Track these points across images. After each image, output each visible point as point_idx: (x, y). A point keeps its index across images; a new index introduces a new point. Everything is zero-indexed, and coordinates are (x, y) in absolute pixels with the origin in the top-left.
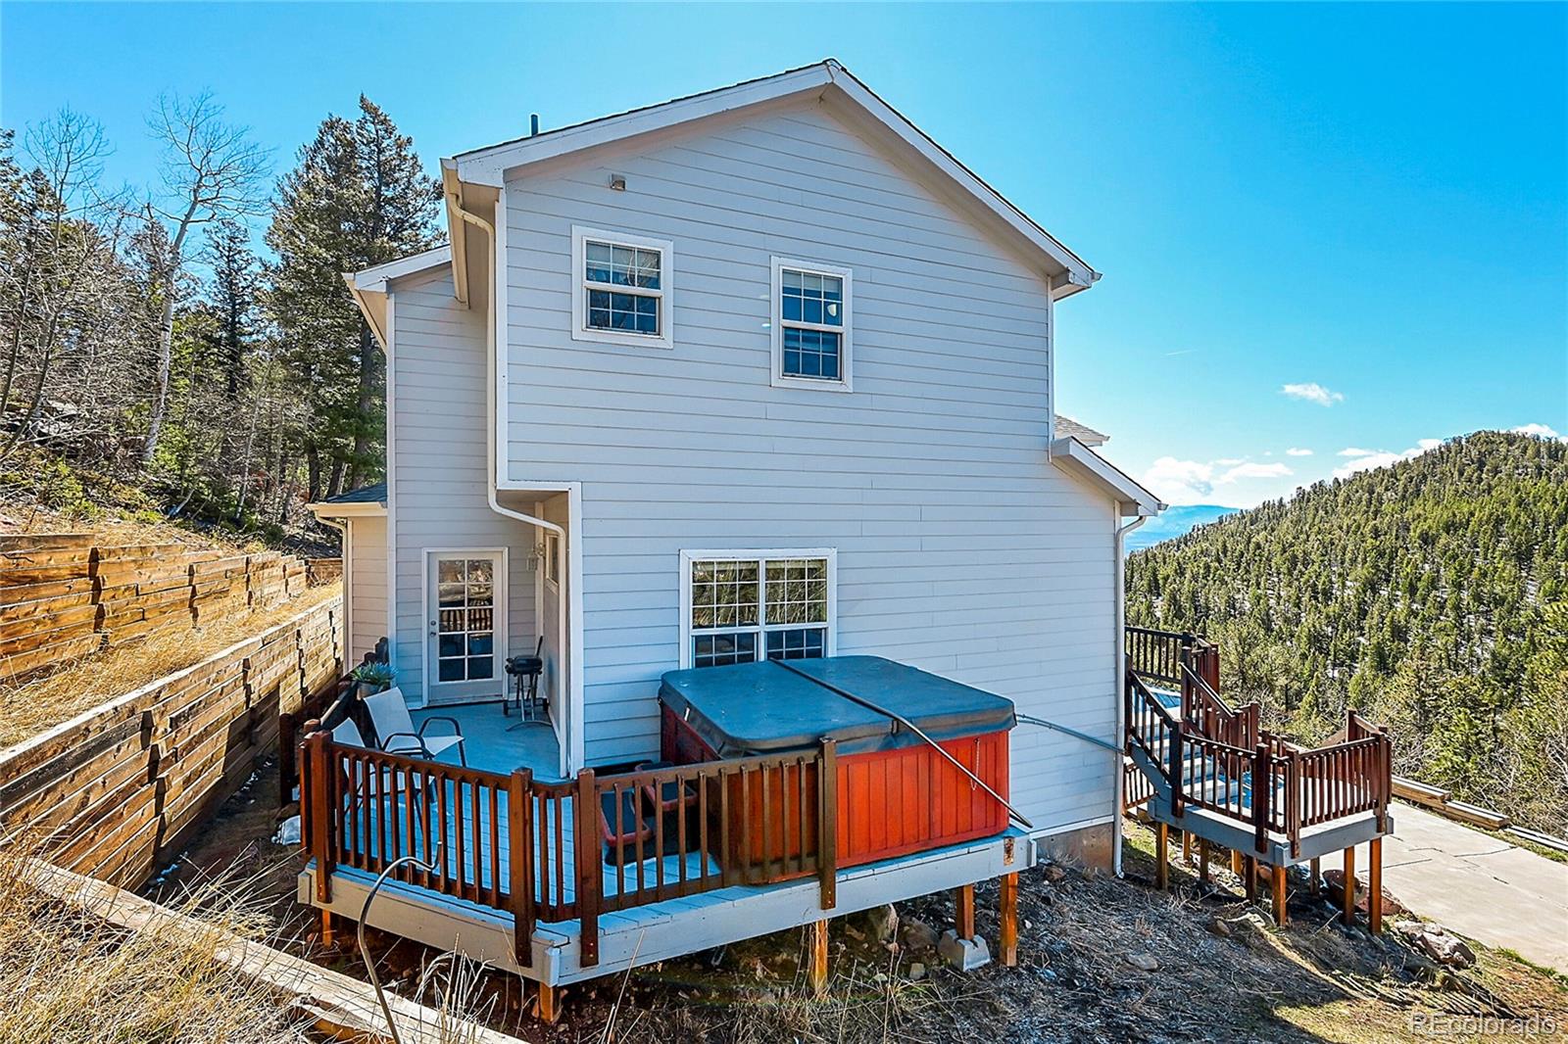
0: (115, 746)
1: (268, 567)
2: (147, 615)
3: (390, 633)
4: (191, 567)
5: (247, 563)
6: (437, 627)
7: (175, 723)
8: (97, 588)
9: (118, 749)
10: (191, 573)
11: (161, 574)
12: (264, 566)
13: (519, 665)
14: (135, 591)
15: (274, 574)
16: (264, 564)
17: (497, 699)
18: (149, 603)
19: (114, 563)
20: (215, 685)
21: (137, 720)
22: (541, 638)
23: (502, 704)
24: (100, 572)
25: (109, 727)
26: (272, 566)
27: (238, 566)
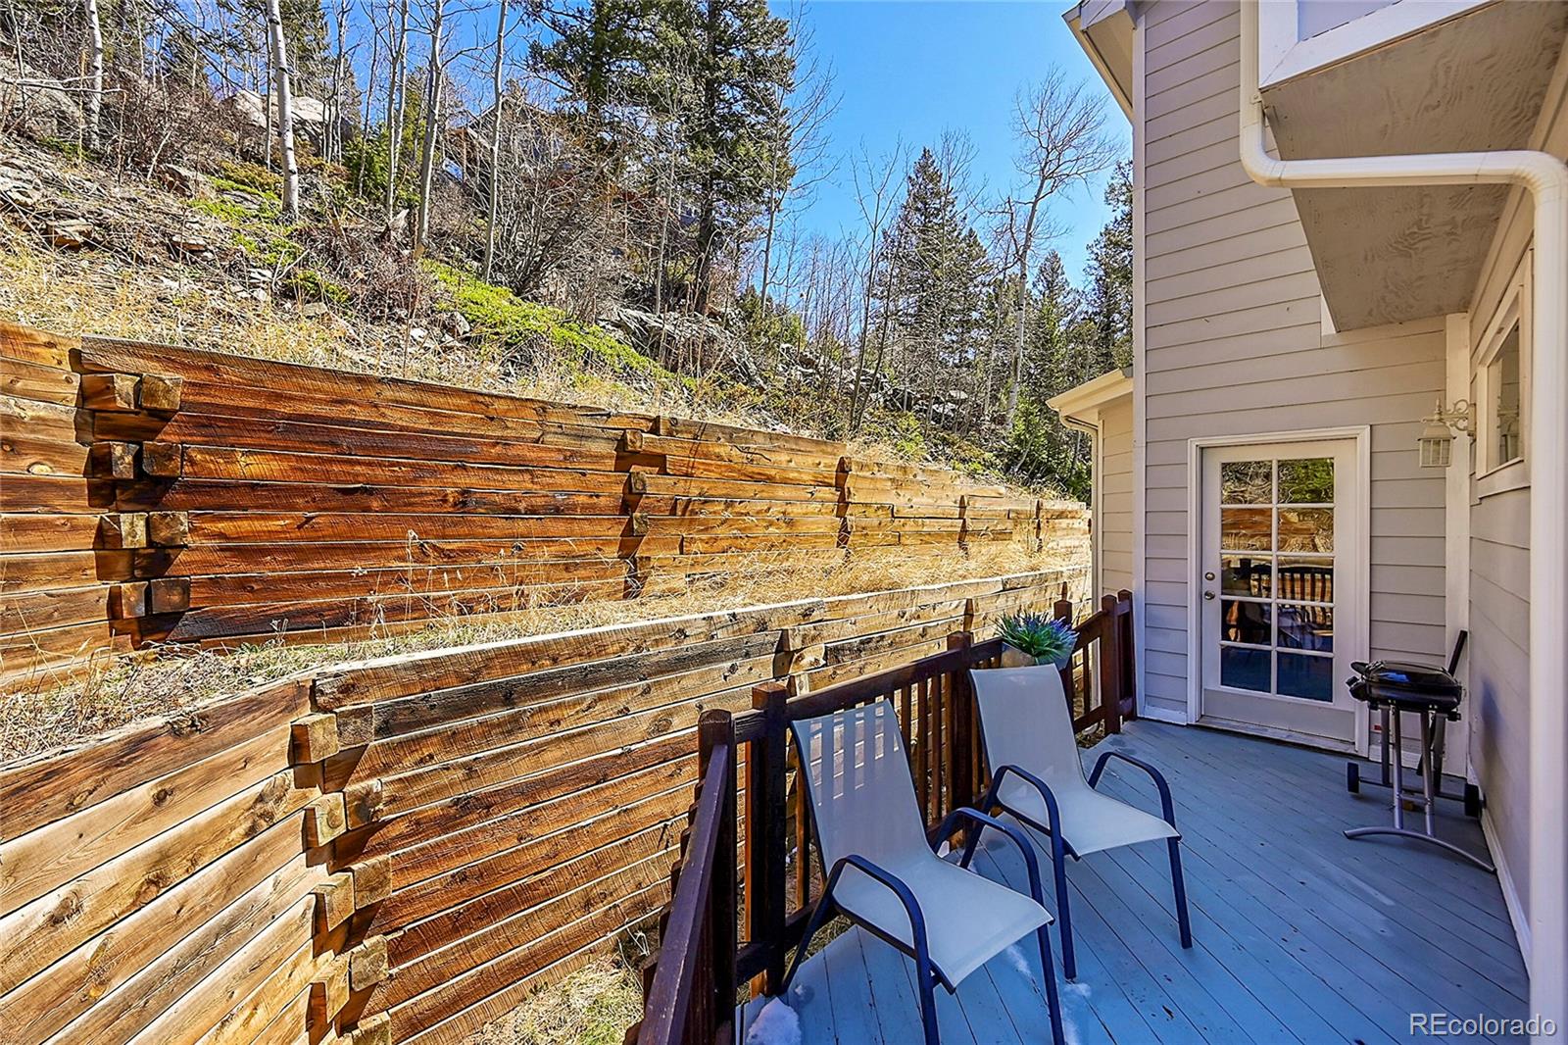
0: (728, 664)
1: (1067, 517)
2: (903, 540)
3: (1136, 586)
4: (962, 497)
5: (1039, 508)
6: (1215, 586)
7: (833, 654)
8: (843, 503)
9: (733, 669)
10: (963, 506)
11: (925, 500)
12: (1061, 515)
13: (1384, 684)
14: (889, 511)
15: (1076, 526)
16: (1063, 512)
17: (1341, 748)
18: (907, 528)
19: (864, 477)
20: (914, 622)
21: (773, 638)
22: (1463, 635)
23: (1345, 762)
24: (849, 483)
25: (722, 636)
26: (1072, 518)
27: (1023, 508)
